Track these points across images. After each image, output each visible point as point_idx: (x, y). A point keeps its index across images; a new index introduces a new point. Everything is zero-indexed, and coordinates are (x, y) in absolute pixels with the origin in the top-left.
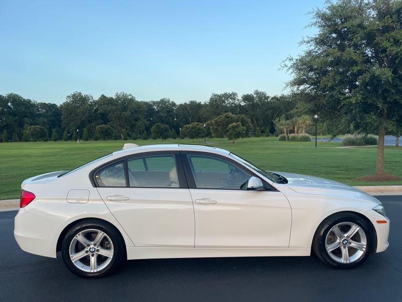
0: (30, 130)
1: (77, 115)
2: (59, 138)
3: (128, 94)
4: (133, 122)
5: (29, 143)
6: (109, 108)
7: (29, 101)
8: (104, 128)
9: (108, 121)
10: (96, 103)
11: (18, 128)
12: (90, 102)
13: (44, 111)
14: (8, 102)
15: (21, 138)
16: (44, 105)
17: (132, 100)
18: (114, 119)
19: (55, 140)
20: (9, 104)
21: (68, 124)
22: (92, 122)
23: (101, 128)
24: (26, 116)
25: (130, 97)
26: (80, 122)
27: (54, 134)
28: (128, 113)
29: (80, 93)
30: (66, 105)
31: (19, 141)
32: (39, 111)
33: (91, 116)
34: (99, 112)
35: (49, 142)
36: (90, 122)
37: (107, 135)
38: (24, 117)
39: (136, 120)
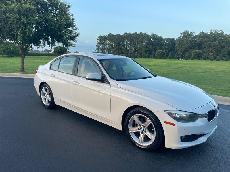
0: (157, 53)
1: (184, 44)
2: (172, 58)
3: (219, 30)
4: (219, 49)
5: (157, 59)
6: (204, 40)
7: (161, 37)
8: (197, 52)
9: (203, 48)
10: (196, 36)
11: (154, 51)
12: (193, 36)
13: (168, 42)
14: (151, 38)
15: (154, 57)
16: (168, 39)
17: (222, 34)
18: (206, 47)
19: (170, 59)
20: (151, 39)
21: (178, 50)
22: (192, 48)
23: (195, 52)
24: (158, 45)
25: (220, 32)
26: (185, 48)
27: (170, 55)
28: (217, 43)
29: (188, 32)
30: (179, 39)
31: (153, 58)
32: (165, 42)
33: (192, 45)
34: (197, 42)
35: (166, 59)
36: (191, 48)
37: (199, 57)
38: (157, 46)
39: (222, 48)
